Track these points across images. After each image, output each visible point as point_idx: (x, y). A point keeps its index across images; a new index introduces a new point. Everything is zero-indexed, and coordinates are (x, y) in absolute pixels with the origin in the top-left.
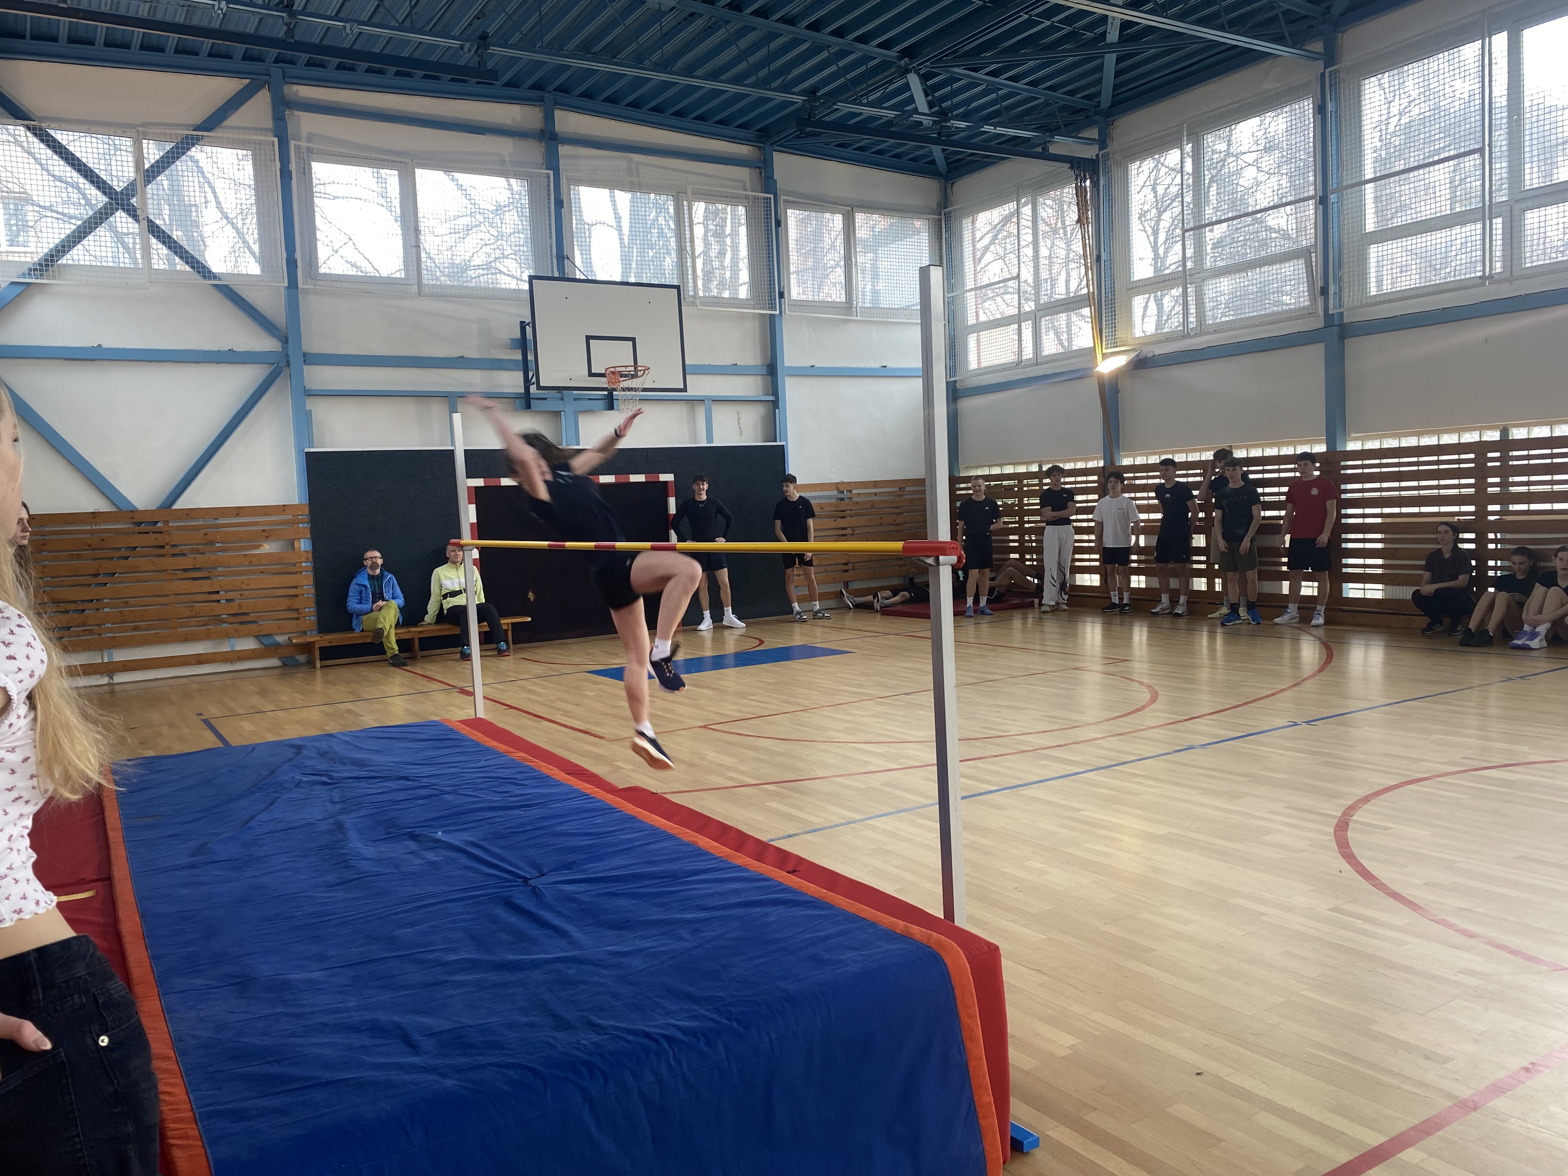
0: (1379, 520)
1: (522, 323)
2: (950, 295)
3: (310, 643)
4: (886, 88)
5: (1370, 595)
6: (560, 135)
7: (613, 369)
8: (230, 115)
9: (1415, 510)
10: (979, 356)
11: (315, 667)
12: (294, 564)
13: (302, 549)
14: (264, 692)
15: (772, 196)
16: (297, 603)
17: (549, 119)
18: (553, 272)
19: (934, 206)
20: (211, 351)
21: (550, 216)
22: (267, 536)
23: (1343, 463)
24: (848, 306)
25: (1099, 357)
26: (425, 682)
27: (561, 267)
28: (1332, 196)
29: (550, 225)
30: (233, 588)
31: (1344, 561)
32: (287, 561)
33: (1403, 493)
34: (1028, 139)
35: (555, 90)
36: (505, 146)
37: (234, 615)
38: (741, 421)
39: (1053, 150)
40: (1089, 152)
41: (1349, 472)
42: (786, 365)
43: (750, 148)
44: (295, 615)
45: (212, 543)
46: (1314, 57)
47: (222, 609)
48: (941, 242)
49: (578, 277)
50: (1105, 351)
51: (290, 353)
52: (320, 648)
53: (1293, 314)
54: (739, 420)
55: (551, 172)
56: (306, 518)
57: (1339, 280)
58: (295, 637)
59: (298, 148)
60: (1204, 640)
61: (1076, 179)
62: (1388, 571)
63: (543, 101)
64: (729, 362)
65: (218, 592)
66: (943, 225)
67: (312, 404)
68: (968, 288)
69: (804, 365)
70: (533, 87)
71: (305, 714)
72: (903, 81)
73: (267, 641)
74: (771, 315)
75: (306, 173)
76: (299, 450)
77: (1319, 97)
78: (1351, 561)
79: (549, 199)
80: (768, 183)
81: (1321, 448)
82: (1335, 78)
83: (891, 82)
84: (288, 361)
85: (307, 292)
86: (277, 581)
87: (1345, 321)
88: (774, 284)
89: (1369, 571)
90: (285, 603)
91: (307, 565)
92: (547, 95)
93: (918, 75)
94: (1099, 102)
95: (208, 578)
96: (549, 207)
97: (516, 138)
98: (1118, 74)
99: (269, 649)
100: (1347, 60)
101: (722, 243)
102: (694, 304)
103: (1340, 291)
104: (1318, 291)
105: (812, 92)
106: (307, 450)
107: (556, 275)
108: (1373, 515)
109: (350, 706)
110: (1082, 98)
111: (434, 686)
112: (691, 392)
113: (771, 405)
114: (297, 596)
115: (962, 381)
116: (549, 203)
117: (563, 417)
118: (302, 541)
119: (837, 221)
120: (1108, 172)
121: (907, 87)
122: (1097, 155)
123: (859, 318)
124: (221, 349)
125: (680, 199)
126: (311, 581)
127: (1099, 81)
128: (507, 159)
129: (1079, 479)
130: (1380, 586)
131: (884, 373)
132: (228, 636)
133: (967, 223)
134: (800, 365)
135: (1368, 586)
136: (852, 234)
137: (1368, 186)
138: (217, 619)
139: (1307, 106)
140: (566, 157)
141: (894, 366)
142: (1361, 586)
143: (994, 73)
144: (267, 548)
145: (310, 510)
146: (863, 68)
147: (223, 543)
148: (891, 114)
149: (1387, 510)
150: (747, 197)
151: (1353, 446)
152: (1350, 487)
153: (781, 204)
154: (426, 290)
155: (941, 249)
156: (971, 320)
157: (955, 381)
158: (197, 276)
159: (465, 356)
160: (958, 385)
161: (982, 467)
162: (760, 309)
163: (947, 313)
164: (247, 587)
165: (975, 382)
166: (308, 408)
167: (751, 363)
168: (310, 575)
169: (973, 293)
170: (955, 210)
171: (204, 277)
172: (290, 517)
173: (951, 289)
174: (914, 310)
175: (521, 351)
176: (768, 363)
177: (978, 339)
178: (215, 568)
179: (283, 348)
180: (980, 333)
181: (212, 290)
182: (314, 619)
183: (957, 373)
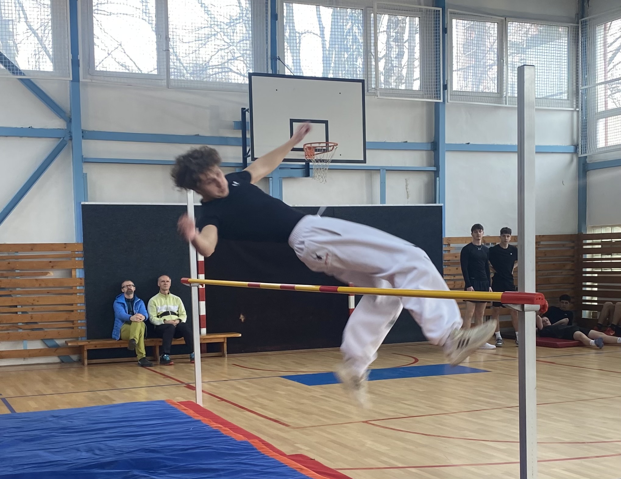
1: (243, 109)
2: (583, 88)
3: (80, 346)
7: (309, 145)
10: (606, 137)
11: (83, 364)
12: (71, 288)
13: (77, 277)
14: (46, 381)
15: (441, 9)
16: (72, 317)
18: (267, 70)
19: (573, 16)
20: (16, 128)
21: (267, 26)
22: (53, 266)
24: (499, 96)
26: (161, 378)
27: (274, 67)
29: (267, 33)
30: (28, 304)
32: (66, 285)
37: (27, 323)
38: (409, 187)
42: (447, 142)
44: (71, 325)
45: (13, 270)
47: (19, 319)
48: (578, 45)
49: (286, 74)
51: (73, 130)
52: (88, 350)
54: (407, 185)
56: (81, 253)
58: (71, 342)
64: (401, 140)
65: (16, 306)
66: (580, 31)
67: (87, 169)
68: (599, 82)
69: (461, 143)
71: (74, 397)
73: (50, 343)
74: (436, 102)
76: (77, 203)
79: (267, 13)
80: (439, 0)
84: (71, 137)
85: (86, 84)
86: (59, 299)
88: (440, 78)
90: (64, 316)
91: (80, 288)
95: (10, 295)
96: (267, 20)
99: (52, 350)
101: (401, 47)
102: (375, 94)
106: (83, 203)
107: (270, 72)
109: (107, 393)
111: (168, 382)
112: (370, 163)
113: (433, 174)
114: (72, 311)
115: (591, 157)
116: (267, 16)
117: (271, 182)
118: (77, 270)
119: (492, 28)
123: (507, 105)
124: (24, 127)
125: (368, 12)
126: (83, 300)
132: (22, 338)
133: (599, 30)
134: (457, 143)
136: (504, 39)
138: (15, 326)
144: (53, 275)
145: (84, 247)
147: (21, 270)
153: (448, 15)
154: (173, 84)
156: (601, 108)
157: (586, 157)
158: (7, 72)
159: (201, 134)
160: (588, 160)
161: (605, 226)
162: (428, 98)
163: (580, 102)
164: (37, 303)
165: (602, 158)
166: (84, 172)
167: (418, 141)
168: (83, 295)
169: (603, 86)
170: (590, 20)
171: (13, 73)
172: (70, 252)
173: (585, 82)
174: (553, 99)
175: (241, 131)
176: (432, 141)
177: (606, 123)
178: (15, 288)
179: (67, 126)
180: (609, 118)
181: (19, 83)
182: (84, 328)
183: (588, 150)
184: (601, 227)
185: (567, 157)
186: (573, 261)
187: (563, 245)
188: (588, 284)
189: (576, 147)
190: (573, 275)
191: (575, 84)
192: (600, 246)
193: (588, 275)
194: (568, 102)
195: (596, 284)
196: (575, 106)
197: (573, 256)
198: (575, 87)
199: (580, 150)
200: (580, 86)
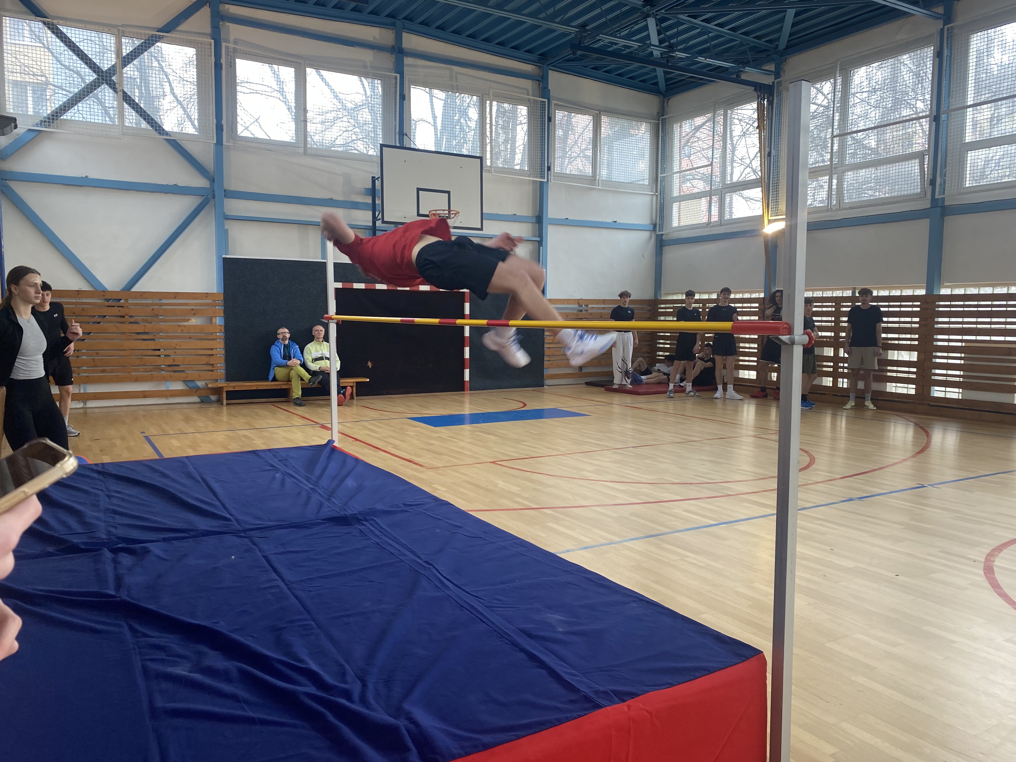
0: (959, 344)
1: (373, 177)
2: (662, 175)
3: (220, 388)
4: (632, 27)
5: (949, 396)
6: (405, 50)
7: (434, 212)
8: (182, 23)
9: (987, 338)
10: (679, 218)
11: (222, 404)
12: (212, 334)
13: (218, 323)
14: (187, 419)
15: (546, 100)
16: (212, 360)
17: (399, 38)
18: (395, 143)
19: (655, 113)
20: (162, 185)
21: (395, 105)
22: (194, 313)
23: (937, 303)
24: (593, 179)
25: (766, 222)
26: (297, 419)
27: (401, 140)
28: (943, 116)
29: (395, 111)
30: (170, 348)
31: (933, 371)
32: (207, 331)
33: (979, 326)
34: (726, 69)
35: (404, 18)
36: (367, 55)
37: (169, 366)
39: (744, 77)
40: (768, 80)
41: (941, 309)
42: (549, 217)
43: (533, 67)
44: (210, 368)
45: (157, 316)
46: (936, 17)
47: (162, 361)
48: (658, 139)
49: (412, 147)
50: (770, 218)
51: (216, 189)
52: (227, 392)
53: (908, 198)
55: (398, 75)
56: (221, 303)
57: (944, 175)
58: (210, 383)
59: (227, 48)
60: (828, 419)
61: (758, 98)
62: (965, 380)
63: (395, 26)
64: (510, 213)
65: (159, 350)
66: (660, 128)
67: (229, 225)
68: (675, 171)
69: (561, 218)
70: (388, 16)
71: (215, 437)
72: (644, 23)
73: (191, 385)
74: (541, 181)
75: (232, 67)
76: (219, 256)
77: (939, 45)
78: (938, 371)
79: (396, 93)
80: (544, 92)
81: (922, 292)
82: (952, 32)
83: (636, 23)
84: (214, 195)
85: (228, 148)
86: (200, 344)
87: (946, 204)
88: (544, 161)
89: (949, 379)
90: (205, 360)
91: (220, 334)
92: (398, 22)
93: (656, 19)
94: (777, 45)
95: (153, 340)
96: (396, 100)
97: (375, 51)
98: (794, 25)
99: (193, 390)
100: (960, 20)
102: (489, 171)
103: (945, 182)
104: (927, 183)
105: (583, 26)
106: (224, 256)
107: (398, 145)
108: (956, 340)
109: (246, 432)
110: (766, 42)
111: (303, 422)
112: (486, 231)
113: (537, 243)
114: (212, 355)
115: (667, 234)
116: (396, 96)
118: (218, 318)
119: (588, 120)
120: (780, 94)
121: (646, 28)
122: (773, 83)
123: (600, 187)
124: (169, 184)
125: (485, 99)
126: (222, 345)
127: (780, 30)
128: (368, 65)
129: (745, 305)
130: (956, 390)
131: (614, 226)
132: (165, 380)
133: (676, 127)
134: (558, 218)
135: (948, 389)
136: (598, 130)
137: (968, 109)
138: (158, 368)
139: (929, 52)
140: (409, 65)
141: (622, 222)
142: (943, 389)
143: (707, 21)
144: (194, 321)
145: (224, 297)
146: (618, 12)
147: (164, 316)
148: (635, 45)
149: (966, 337)
150: (529, 100)
151: (944, 291)
152: (940, 320)
153: (553, 106)
154: (309, 151)
155: (658, 144)
156: (676, 193)
157: (662, 235)
158: (155, 133)
159: (334, 198)
160: (664, 237)
161: (677, 293)
162: (534, 177)
163: (659, 188)
164: (179, 348)
165: (675, 235)
166: (226, 227)
167: (525, 214)
168: (222, 341)
169: (678, 174)
170: (669, 118)
171: (160, 133)
172: (210, 301)
173: (664, 171)
174: (638, 184)
175: (371, 197)
176: (537, 214)
177: (680, 206)
178: (159, 333)
179: (211, 185)
180: (681, 202)
181: (165, 143)
182: (223, 371)
183: (664, 229)
184: (674, 294)
185: (646, 235)
187: (642, 309)
188: (661, 341)
189: (655, 226)
190: (649, 334)
191: (655, 172)
192: (672, 310)
193: (662, 334)
194: (649, 187)
195: (669, 342)
196: (654, 191)
197: (650, 318)
198: (655, 175)
199: (658, 229)
200: (659, 174)
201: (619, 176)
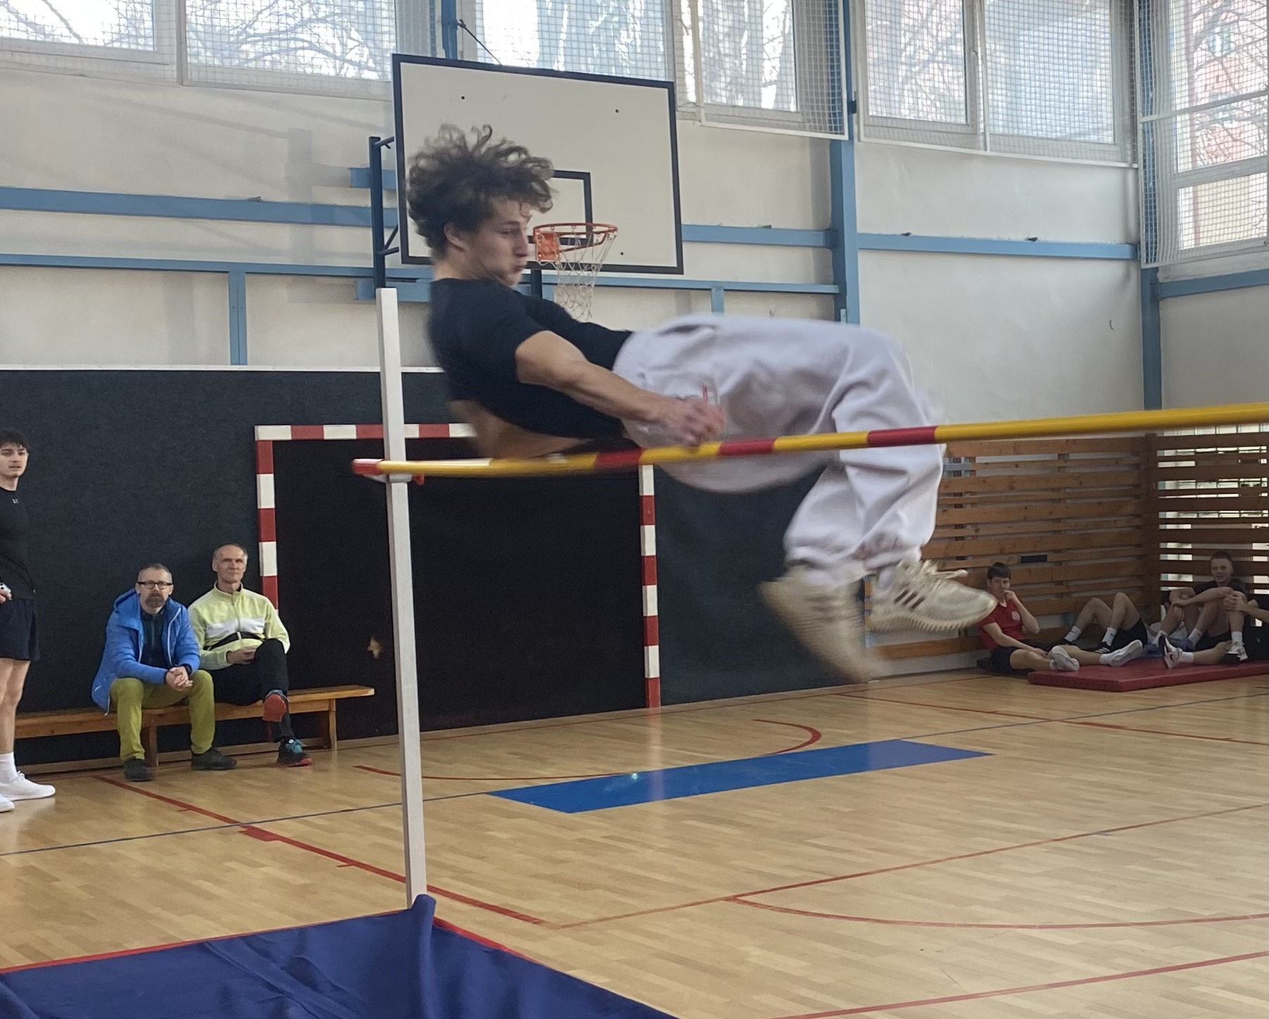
1: (374, 140)
2: (1145, 120)
10: (1197, 228)
24: (970, 130)
27: (450, 42)
42: (860, 230)
49: (480, 60)
68: (1178, 108)
69: (892, 232)
74: (832, 140)
88: (840, 87)
102: (694, 117)
107: (441, 54)
112: (691, 274)
113: (831, 297)
115: (1168, 268)
123: (988, 153)
131: (1032, 251)
134: (883, 232)
141: (1051, 239)
156: (1184, 165)
157: (1156, 269)
160: (1160, 276)
162: (815, 129)
163: (1140, 150)
165: (1192, 271)
167: (796, 225)
169: (1187, 116)
173: (1149, 108)
174: (1085, 142)
176: (828, 224)
177: (1195, 198)
180: (1199, 187)
183: (1159, 256)
185: (1114, 271)
186: (1138, 497)
187: (1117, 462)
188: (1171, 545)
189: (1136, 246)
190: (1138, 527)
192: (1192, 464)
193: (1169, 527)
194: (1115, 148)
195: (1189, 546)
196: (1129, 159)
197: (1137, 486)
198: (1127, 117)
199: (1144, 255)
200: (1139, 115)
201: (1035, 123)
